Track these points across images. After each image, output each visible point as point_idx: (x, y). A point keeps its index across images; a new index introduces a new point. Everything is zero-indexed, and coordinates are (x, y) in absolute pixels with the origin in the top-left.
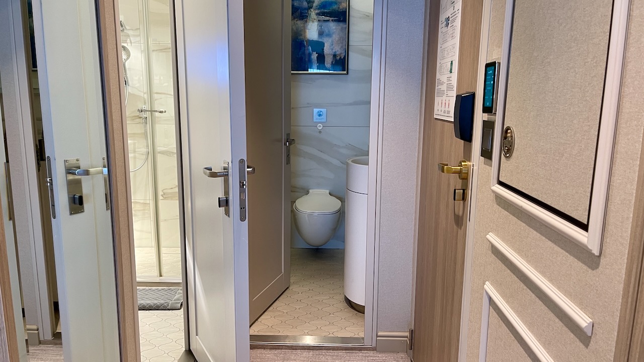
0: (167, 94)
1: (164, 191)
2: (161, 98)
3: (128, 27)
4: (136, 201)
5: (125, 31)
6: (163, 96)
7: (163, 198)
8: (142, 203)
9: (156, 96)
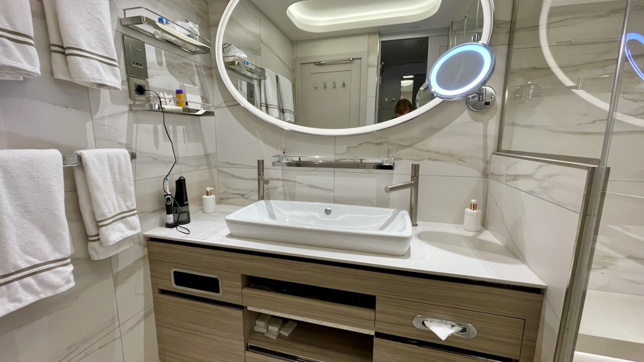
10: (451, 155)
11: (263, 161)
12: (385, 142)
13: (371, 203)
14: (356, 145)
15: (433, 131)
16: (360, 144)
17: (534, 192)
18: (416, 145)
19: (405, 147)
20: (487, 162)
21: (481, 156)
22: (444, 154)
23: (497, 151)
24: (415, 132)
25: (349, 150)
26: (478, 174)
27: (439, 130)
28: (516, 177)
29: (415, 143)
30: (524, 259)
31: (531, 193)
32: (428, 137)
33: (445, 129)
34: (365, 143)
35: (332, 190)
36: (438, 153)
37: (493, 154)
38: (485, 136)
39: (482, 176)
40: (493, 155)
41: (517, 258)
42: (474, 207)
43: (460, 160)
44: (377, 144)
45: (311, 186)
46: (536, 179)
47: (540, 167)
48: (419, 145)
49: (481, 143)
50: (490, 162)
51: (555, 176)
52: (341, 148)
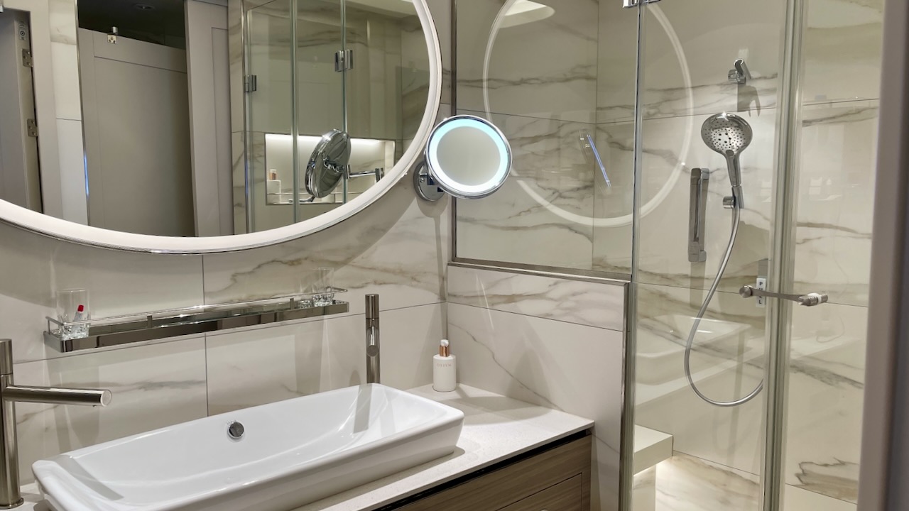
0: (837, 228)
1: (806, 467)
2: (819, 238)
3: (754, 74)
4: (734, 471)
5: (748, 84)
6: (826, 232)
7: (799, 483)
8: (747, 480)
9: (800, 233)
10: (402, 272)
11: (10, 342)
12: (306, 259)
13: (289, 390)
14: (249, 269)
15: (376, 232)
16: (259, 266)
17: (552, 315)
18: (355, 260)
19: (337, 264)
20: (443, 278)
21: (436, 270)
22: (393, 272)
23: (453, 260)
24: (351, 237)
25: (235, 281)
26: (434, 298)
27: (384, 231)
28: (512, 299)
29: (354, 256)
30: (551, 403)
31: (547, 316)
32: (369, 245)
33: (392, 230)
34: (268, 263)
35: (199, 383)
36: (386, 271)
37: (449, 264)
38: (438, 238)
39: (439, 301)
40: (449, 267)
41: (537, 404)
42: (446, 351)
43: (413, 279)
44: (292, 263)
45: (147, 386)
46: (552, 299)
47: (556, 284)
48: (358, 260)
49: (434, 249)
50: (447, 278)
51: (581, 293)
52: (218, 280)
